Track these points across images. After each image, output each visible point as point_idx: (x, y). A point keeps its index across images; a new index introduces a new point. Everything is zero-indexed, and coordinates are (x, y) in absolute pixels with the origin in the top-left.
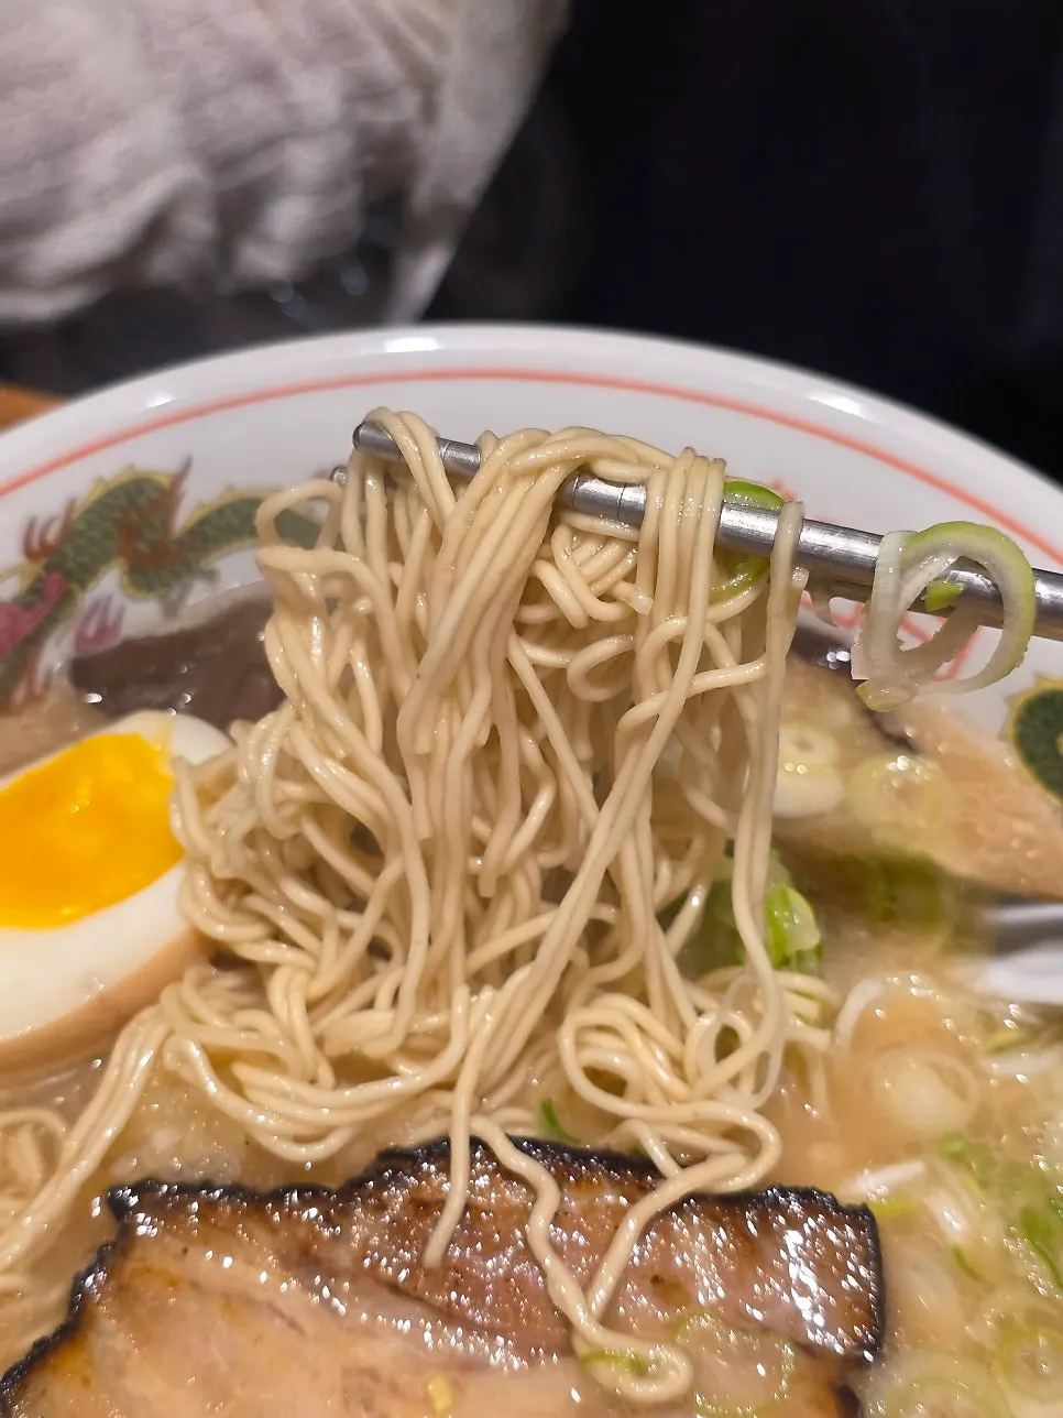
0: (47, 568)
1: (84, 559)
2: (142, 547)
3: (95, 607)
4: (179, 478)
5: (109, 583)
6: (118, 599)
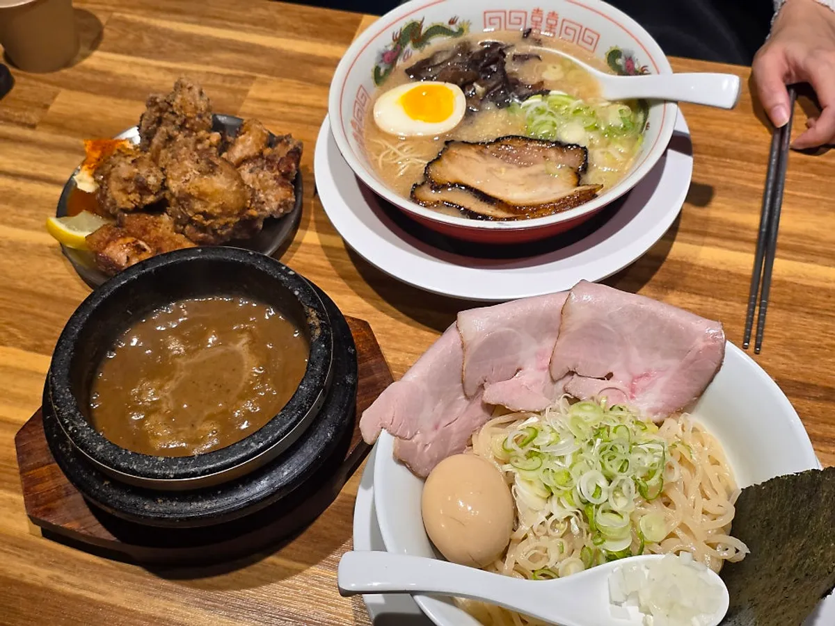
0: (398, 43)
1: (404, 41)
2: (415, 38)
3: (407, 51)
4: (422, 22)
5: (409, 46)
6: (411, 50)
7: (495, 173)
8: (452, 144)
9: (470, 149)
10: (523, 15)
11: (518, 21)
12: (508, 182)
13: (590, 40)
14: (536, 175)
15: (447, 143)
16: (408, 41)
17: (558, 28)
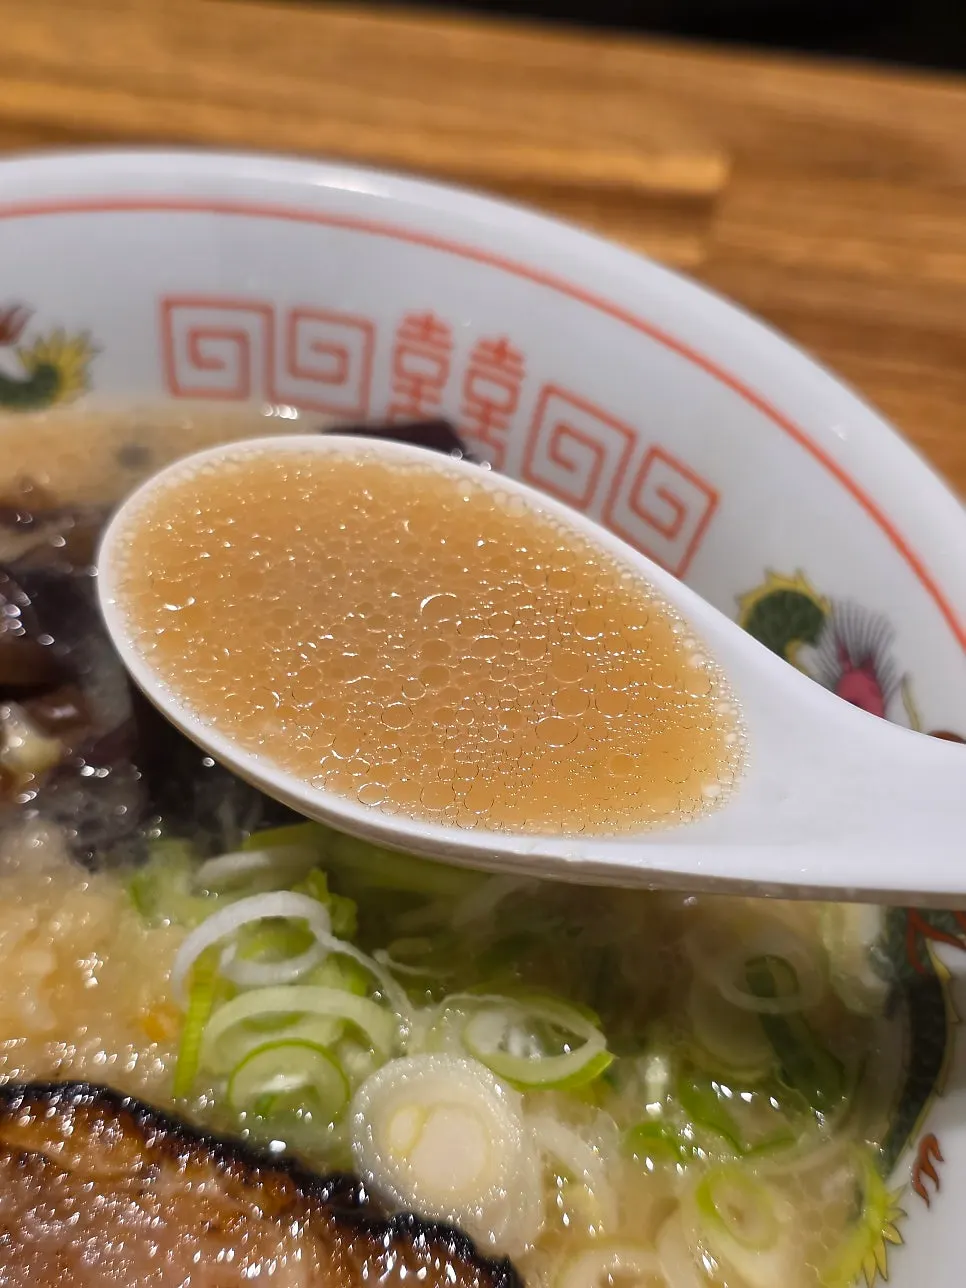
10: (353, 339)
11: (328, 363)
13: (667, 515)
17: (521, 421)
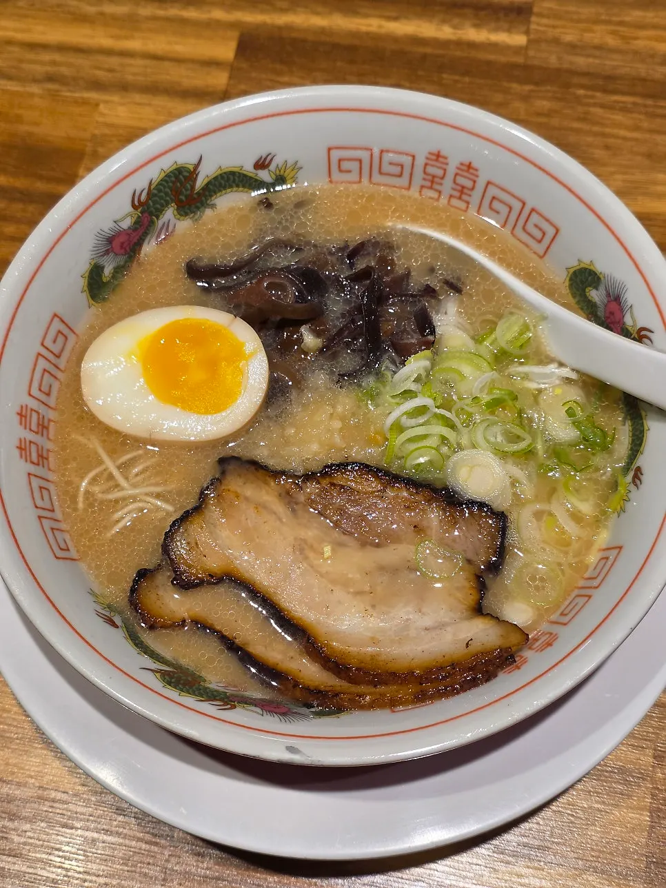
0: (142, 212)
1: (158, 206)
2: (183, 198)
3: (163, 225)
4: (197, 166)
5: (169, 214)
6: (173, 220)
7: (311, 555)
8: (231, 467)
9: (267, 483)
10: (407, 161)
11: (397, 170)
12: (333, 582)
13: (538, 235)
14: (392, 571)
15: (223, 461)
16: (167, 204)
17: (477, 195)
